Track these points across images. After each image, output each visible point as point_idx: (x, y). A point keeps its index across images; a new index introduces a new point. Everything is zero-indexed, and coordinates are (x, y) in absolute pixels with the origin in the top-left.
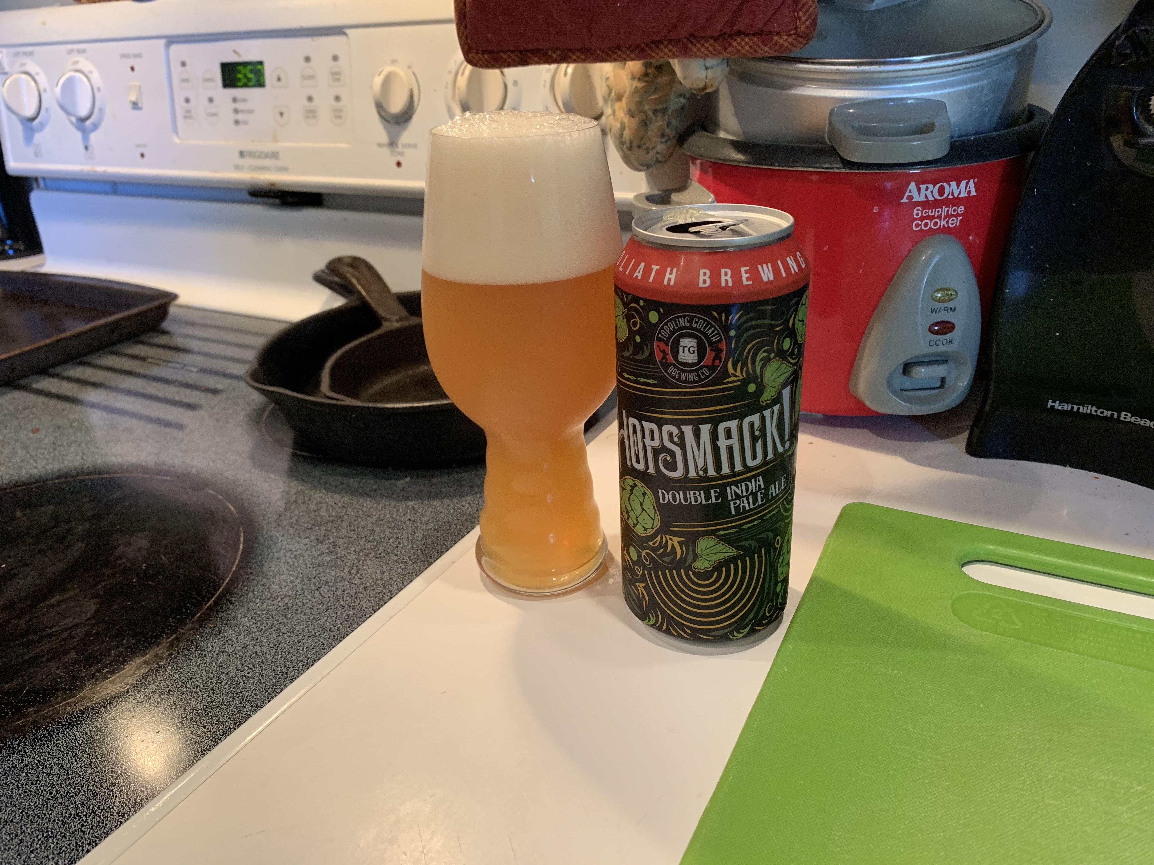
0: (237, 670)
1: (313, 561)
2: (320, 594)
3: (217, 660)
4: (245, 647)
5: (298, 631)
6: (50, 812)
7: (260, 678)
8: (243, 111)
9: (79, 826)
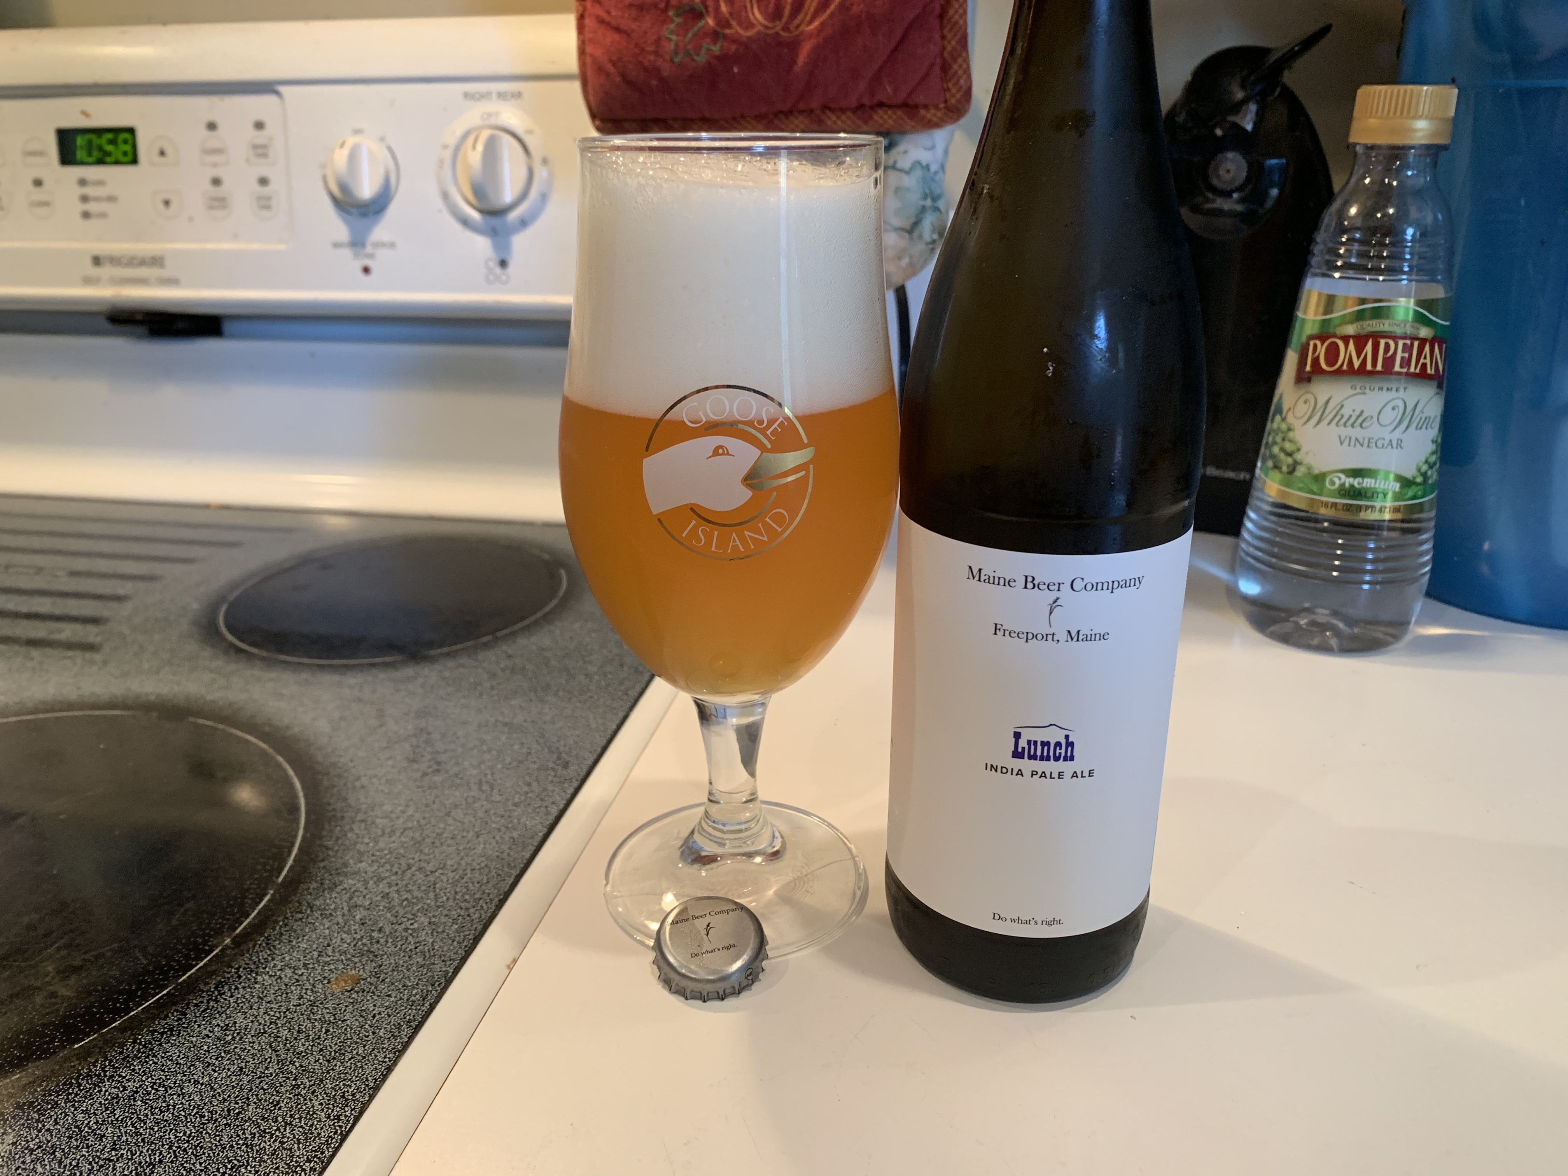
0: (392, 924)
1: (419, 784)
2: (455, 820)
3: (354, 917)
4: (386, 896)
5: (452, 866)
6: (218, 1138)
7: (434, 927)
8: (98, 199)
9: (277, 1144)
